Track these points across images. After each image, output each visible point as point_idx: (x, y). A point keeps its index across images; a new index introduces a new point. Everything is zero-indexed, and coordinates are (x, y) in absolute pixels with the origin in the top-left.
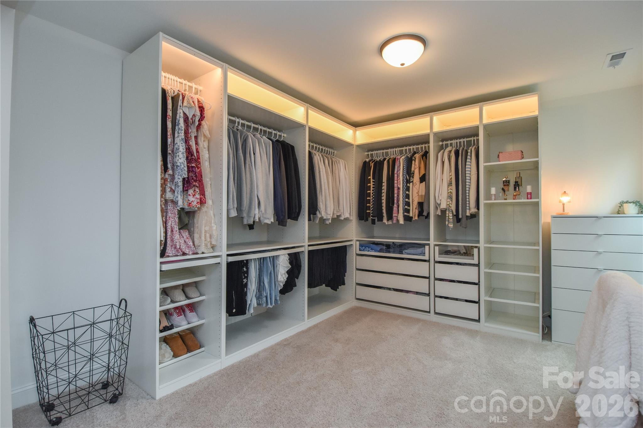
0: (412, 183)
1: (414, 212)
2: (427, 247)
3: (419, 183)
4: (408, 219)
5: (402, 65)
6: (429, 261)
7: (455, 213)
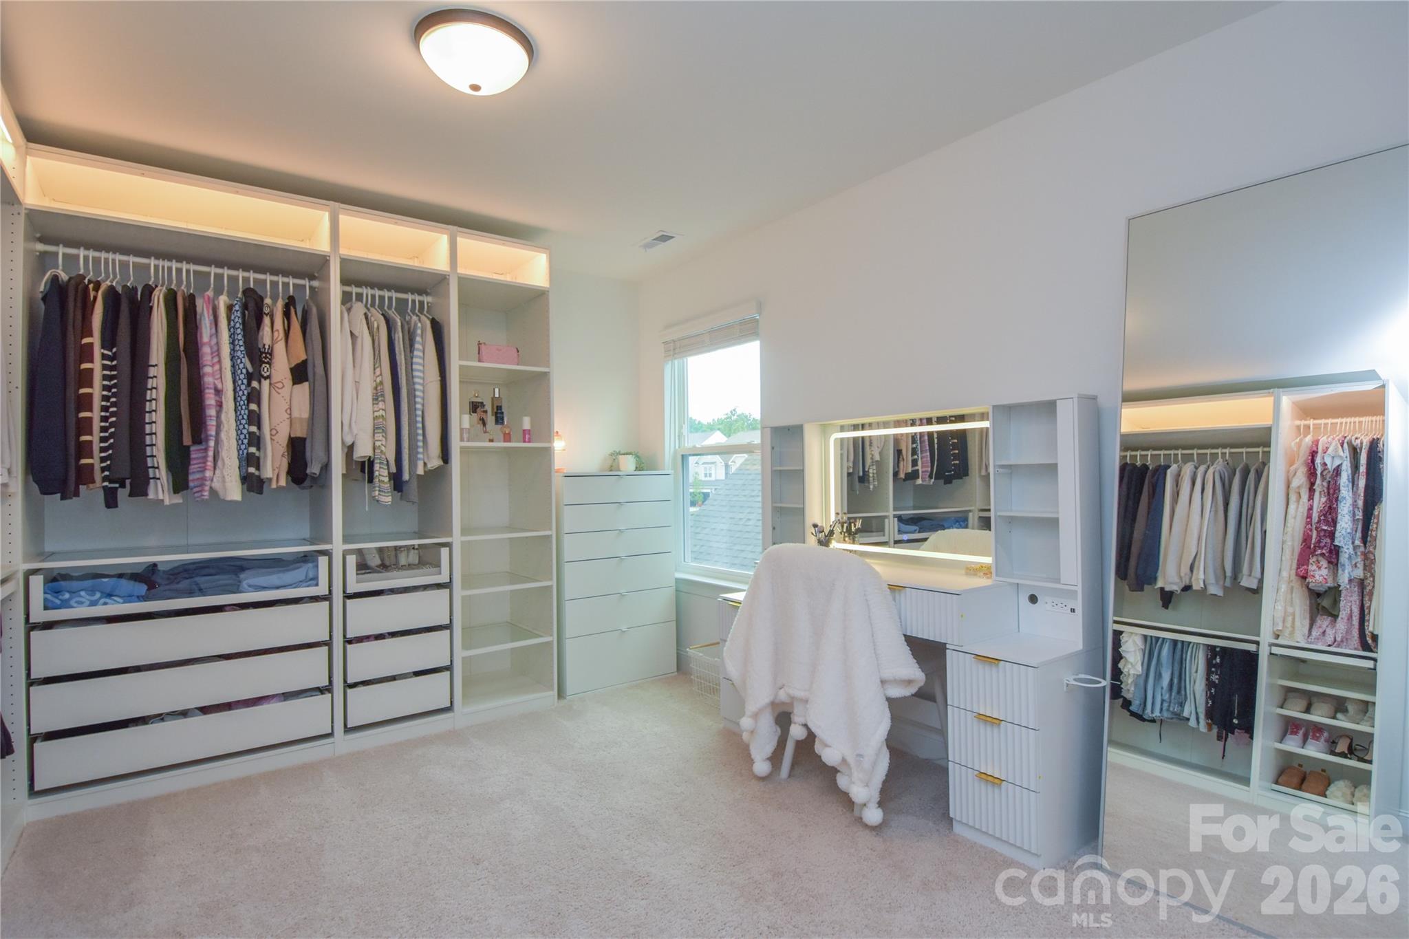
0: (268, 381)
1: (274, 465)
2: (323, 561)
3: (291, 383)
4: (253, 484)
5: (475, 88)
6: (328, 598)
7: (394, 470)
